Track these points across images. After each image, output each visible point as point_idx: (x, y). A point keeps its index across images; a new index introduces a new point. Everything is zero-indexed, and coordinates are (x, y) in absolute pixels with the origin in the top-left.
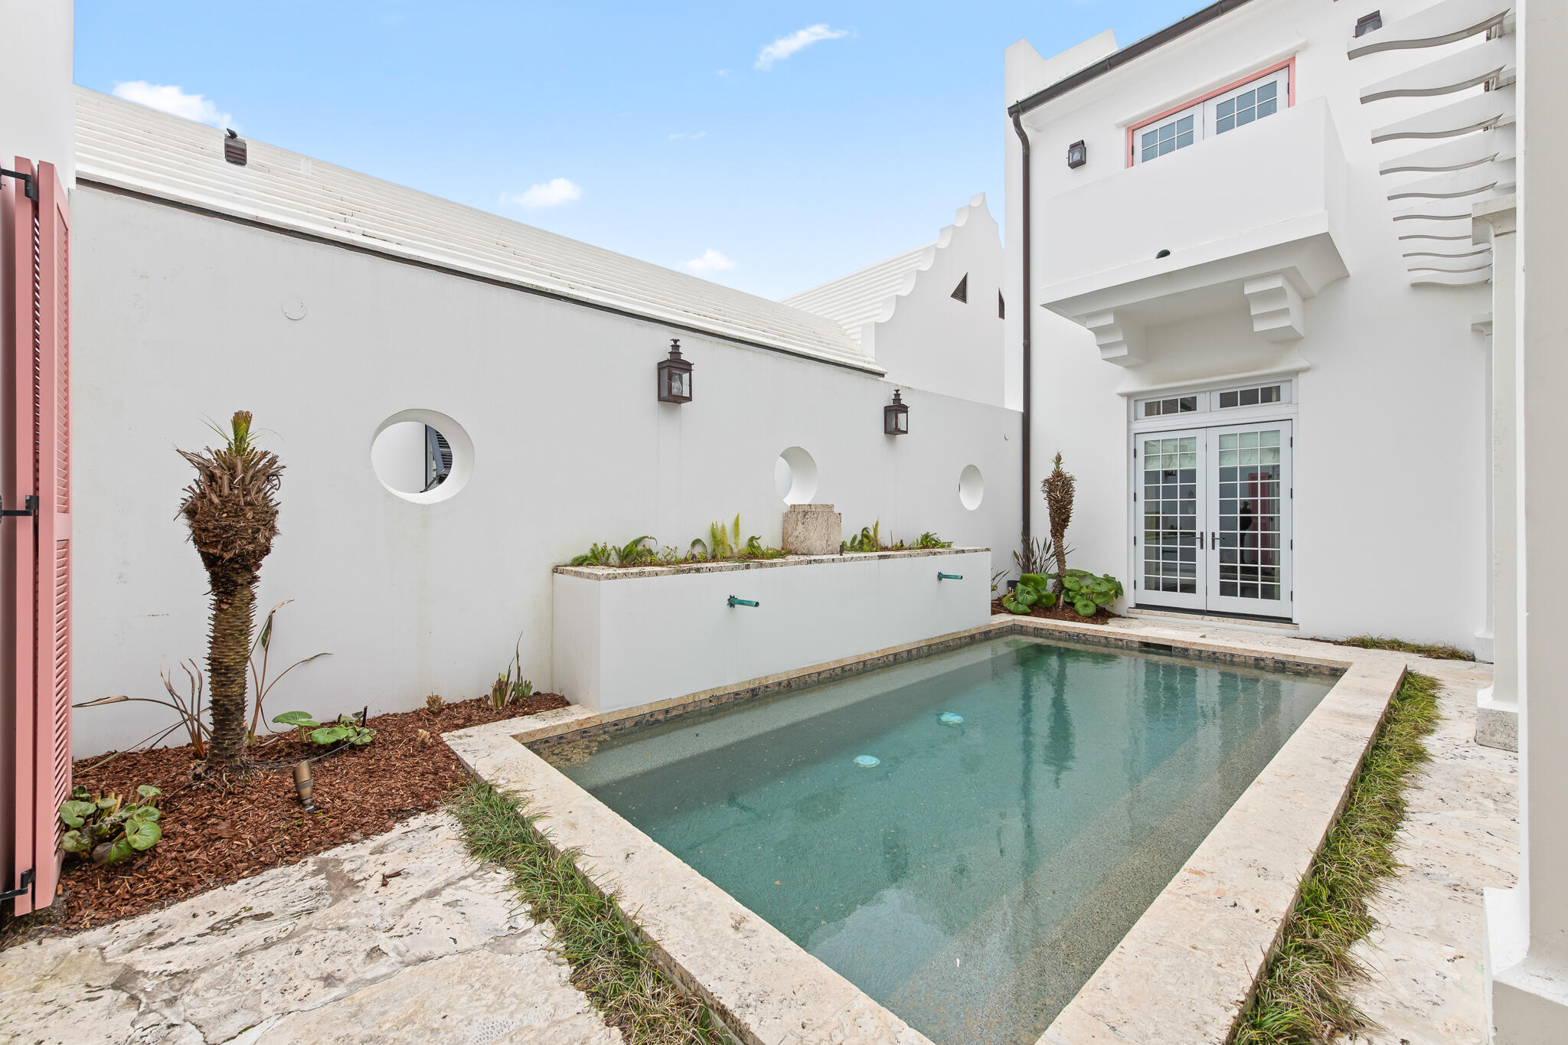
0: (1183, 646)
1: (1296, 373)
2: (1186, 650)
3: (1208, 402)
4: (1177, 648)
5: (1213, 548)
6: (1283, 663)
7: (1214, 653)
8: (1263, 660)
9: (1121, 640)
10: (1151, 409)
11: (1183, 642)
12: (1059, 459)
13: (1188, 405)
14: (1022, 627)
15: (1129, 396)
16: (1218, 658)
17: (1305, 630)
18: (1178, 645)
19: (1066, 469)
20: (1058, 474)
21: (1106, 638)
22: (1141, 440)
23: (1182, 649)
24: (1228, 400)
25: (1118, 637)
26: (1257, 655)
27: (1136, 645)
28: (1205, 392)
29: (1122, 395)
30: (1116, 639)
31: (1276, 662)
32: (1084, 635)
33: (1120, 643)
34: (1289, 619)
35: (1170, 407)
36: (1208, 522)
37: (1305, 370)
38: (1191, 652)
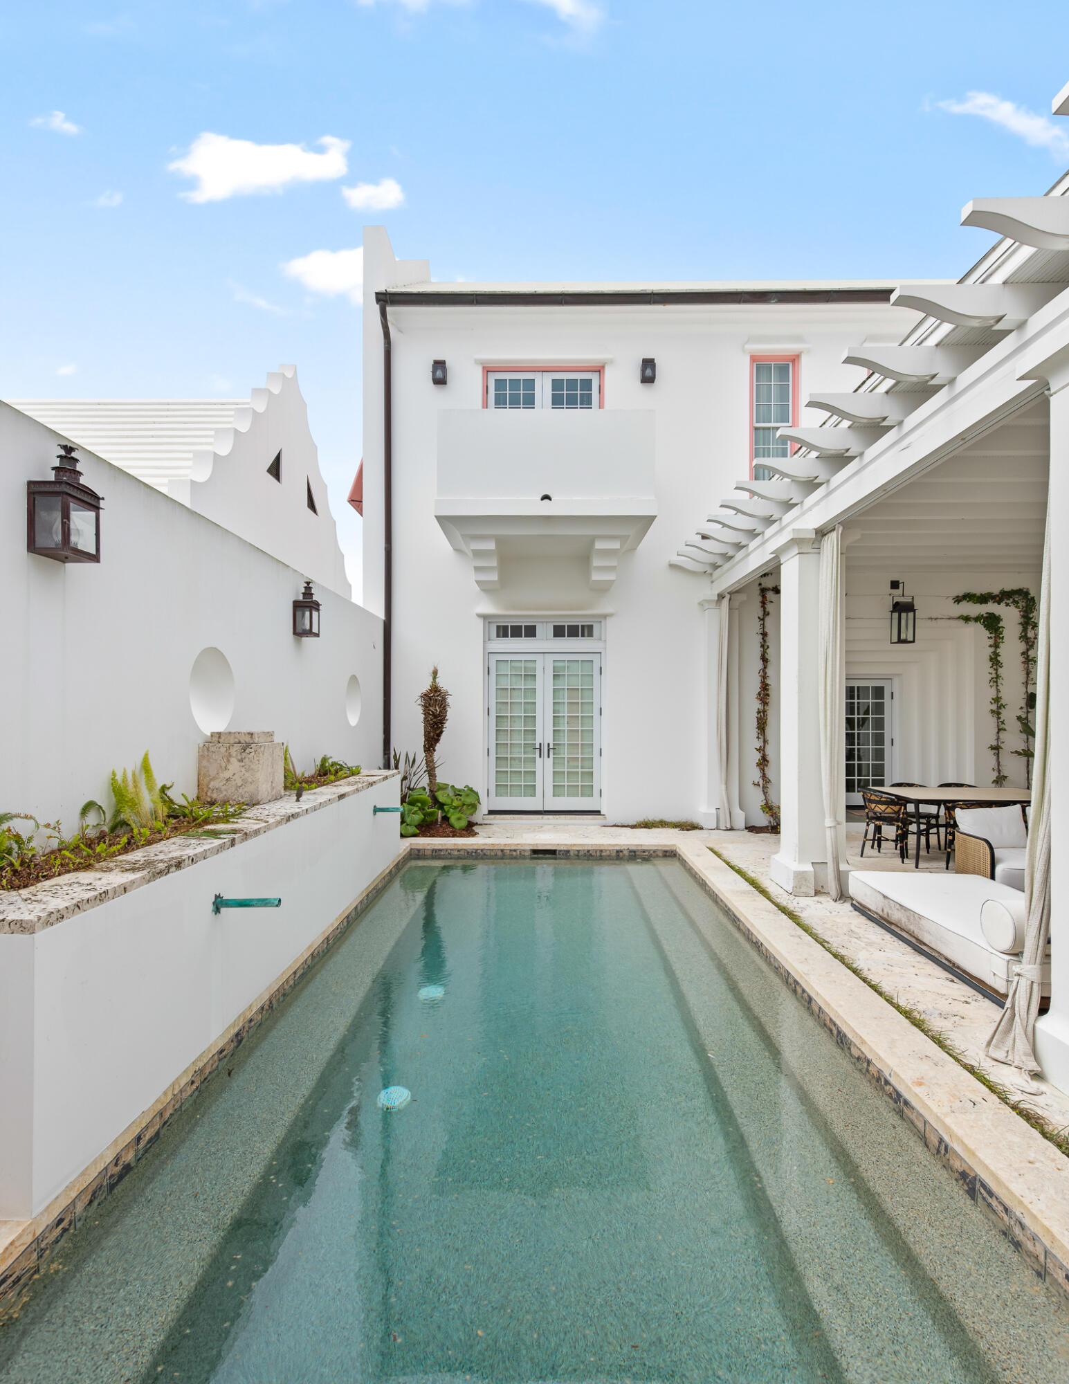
0: (565, 848)
1: (605, 616)
2: (568, 851)
3: (545, 631)
4: (560, 851)
5: (549, 757)
6: (635, 852)
7: (588, 851)
8: (621, 851)
9: (515, 851)
10: (503, 632)
11: (566, 845)
12: (435, 673)
13: (531, 632)
14: (419, 850)
15: (485, 617)
16: (591, 855)
17: (610, 821)
18: (562, 848)
19: (442, 683)
20: (435, 689)
21: (502, 850)
22: (494, 658)
23: (565, 851)
24: (559, 632)
25: (513, 848)
26: (618, 848)
27: (528, 854)
28: (543, 622)
29: (479, 616)
30: (511, 850)
31: (631, 851)
32: (482, 850)
33: (514, 853)
34: (599, 812)
35: (516, 632)
36: (544, 734)
37: (611, 615)
38: (572, 853)
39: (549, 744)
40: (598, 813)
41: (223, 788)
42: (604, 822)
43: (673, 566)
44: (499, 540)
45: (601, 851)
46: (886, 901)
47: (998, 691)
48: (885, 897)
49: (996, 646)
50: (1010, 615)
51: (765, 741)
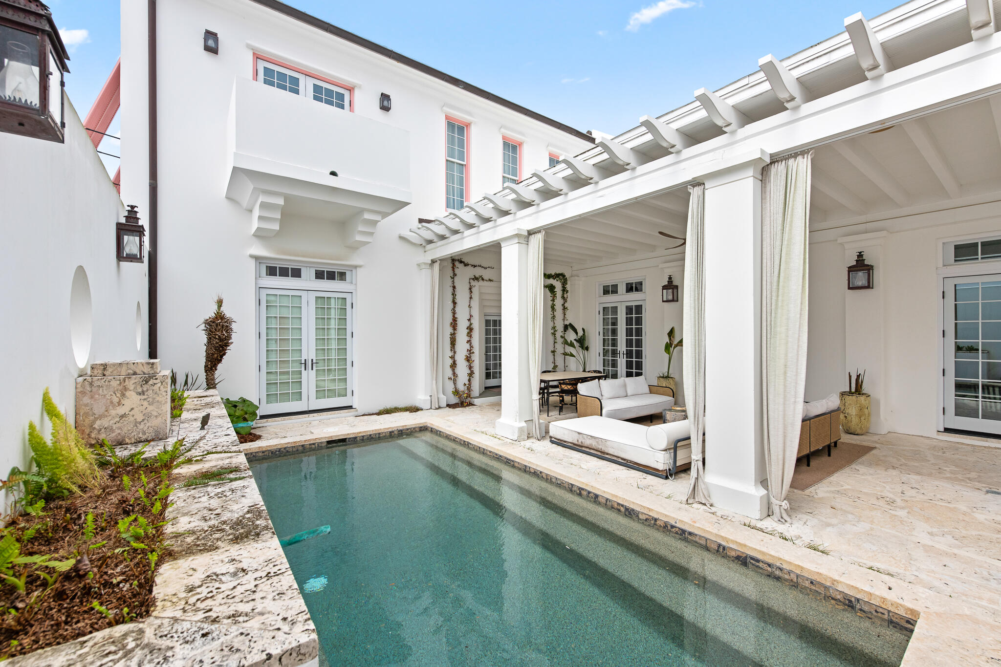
0: (354, 436)
1: (356, 267)
2: (356, 438)
3: (308, 274)
4: (350, 438)
5: (312, 369)
6: (401, 431)
7: (370, 435)
8: (393, 432)
9: (314, 444)
10: (272, 271)
11: (354, 433)
12: (220, 303)
13: (297, 273)
15: (257, 258)
16: (372, 438)
17: (361, 412)
18: (351, 436)
19: (226, 311)
20: (220, 316)
22: (264, 293)
23: (353, 438)
24: (319, 275)
25: (312, 442)
26: (390, 430)
27: (324, 445)
28: (307, 267)
29: (252, 256)
30: (310, 444)
31: (399, 431)
32: (285, 448)
33: (313, 446)
34: (352, 406)
35: (284, 272)
36: (309, 352)
37: (360, 266)
38: (358, 439)
39: (312, 360)
40: (350, 407)
41: (114, 427)
42: (356, 414)
43: (401, 238)
44: (287, 198)
45: (379, 434)
46: (581, 436)
47: (554, 323)
48: (579, 433)
49: (553, 300)
50: (558, 285)
51: (455, 352)
